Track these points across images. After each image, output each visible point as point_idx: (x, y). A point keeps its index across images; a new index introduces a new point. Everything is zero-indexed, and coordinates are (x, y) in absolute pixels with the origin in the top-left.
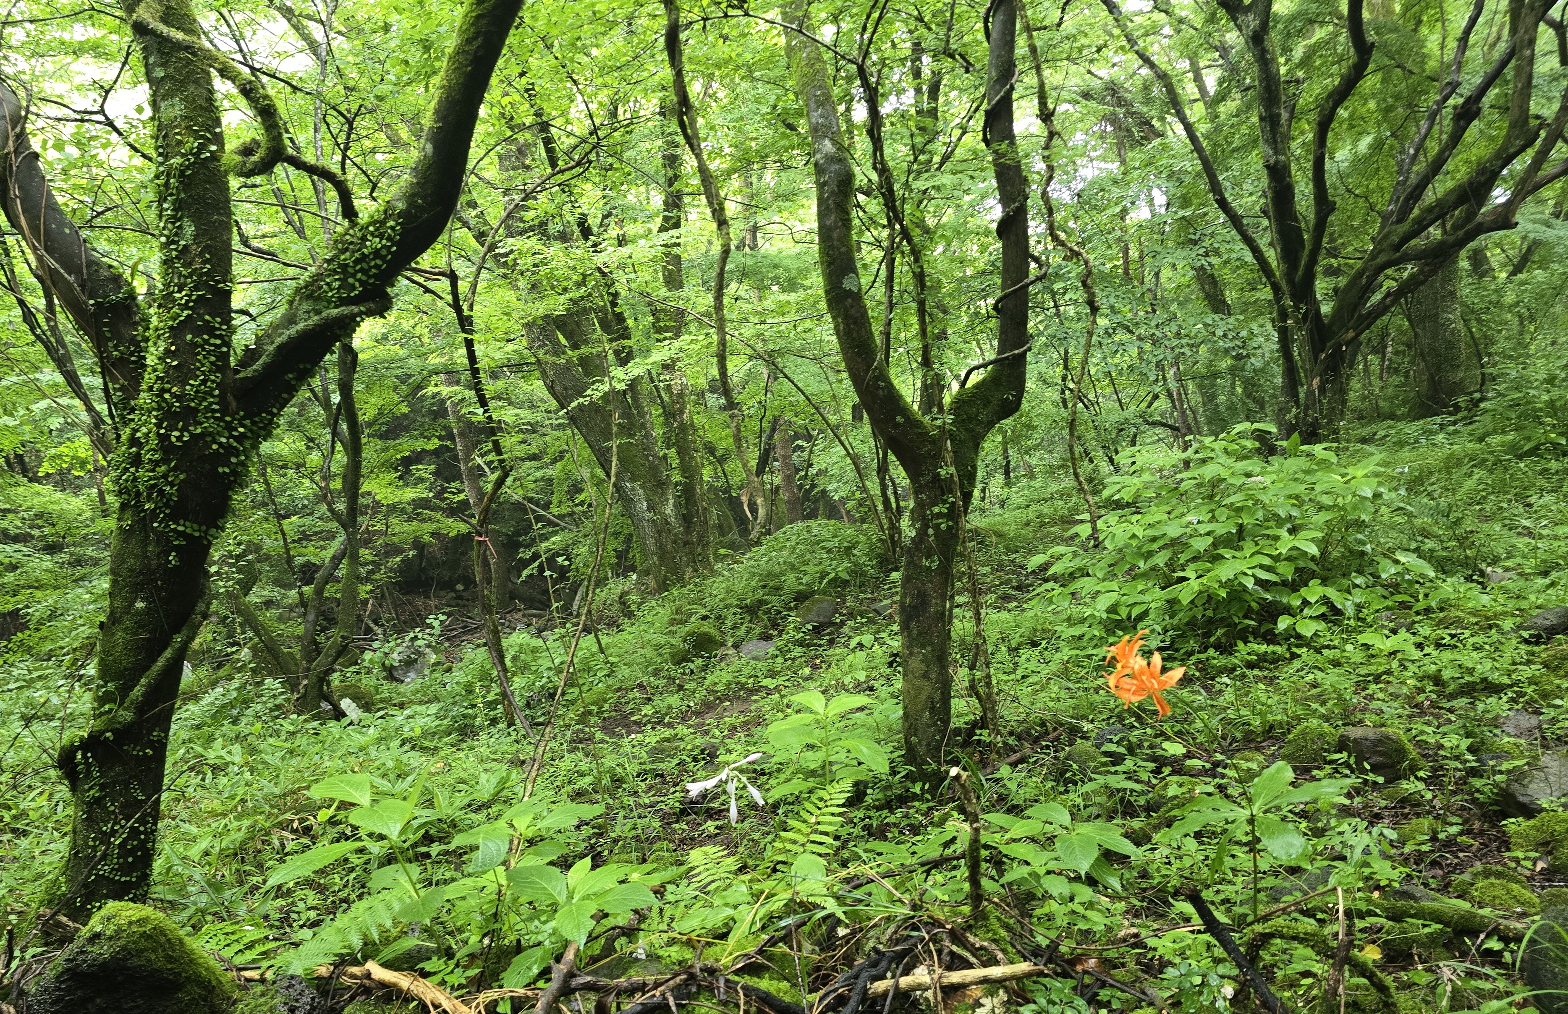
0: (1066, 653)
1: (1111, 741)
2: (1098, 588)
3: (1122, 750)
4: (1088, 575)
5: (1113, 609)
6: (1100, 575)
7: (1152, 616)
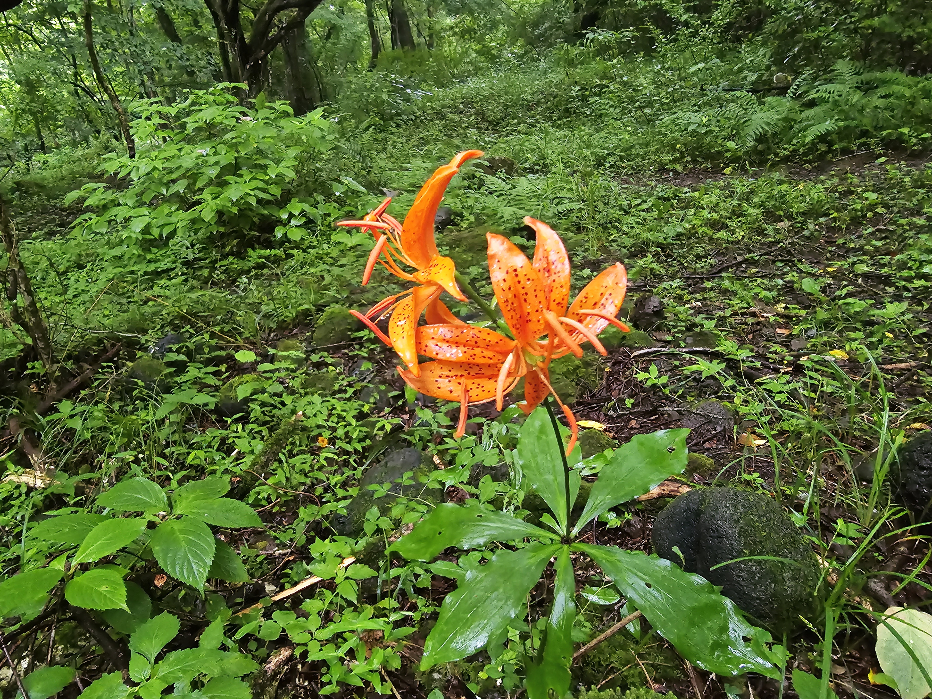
0: (111, 271)
1: (170, 350)
2: (130, 214)
3: (183, 357)
4: (119, 205)
5: (146, 230)
6: (130, 203)
7: (179, 233)
